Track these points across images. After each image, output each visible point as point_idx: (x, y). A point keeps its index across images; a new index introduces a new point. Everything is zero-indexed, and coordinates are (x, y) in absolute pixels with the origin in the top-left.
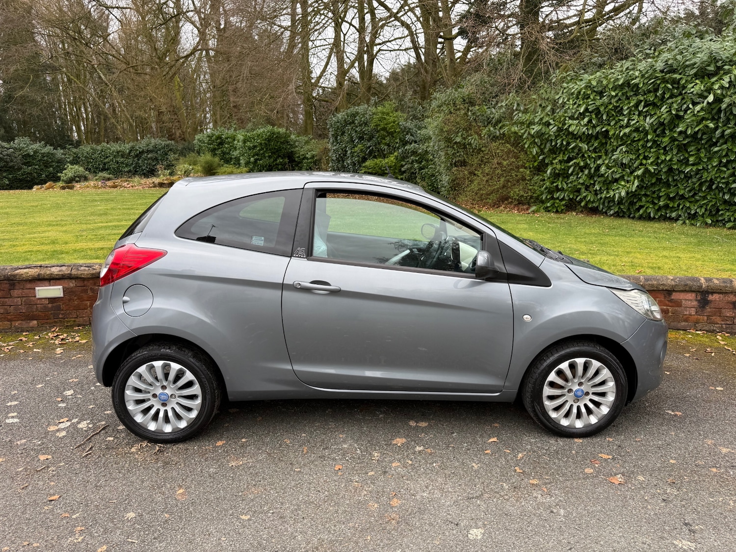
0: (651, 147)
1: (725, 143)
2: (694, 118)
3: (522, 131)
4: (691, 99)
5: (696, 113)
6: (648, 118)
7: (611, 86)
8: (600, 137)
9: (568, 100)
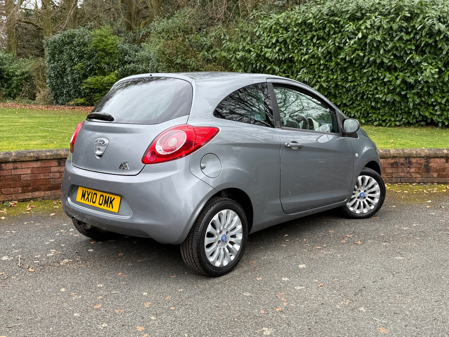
0: (323, 70)
1: (370, 66)
2: (350, 49)
3: (230, 56)
4: (348, 35)
5: (351, 45)
6: (320, 48)
7: (293, 24)
8: (287, 61)
9: (263, 33)
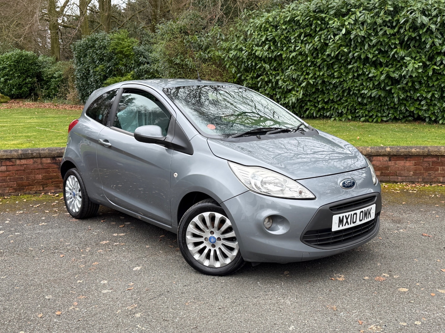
0: (310, 66)
1: (356, 62)
2: (335, 45)
3: (223, 55)
4: (333, 31)
5: (336, 41)
6: (307, 45)
7: (282, 22)
8: (277, 59)
9: (254, 32)
